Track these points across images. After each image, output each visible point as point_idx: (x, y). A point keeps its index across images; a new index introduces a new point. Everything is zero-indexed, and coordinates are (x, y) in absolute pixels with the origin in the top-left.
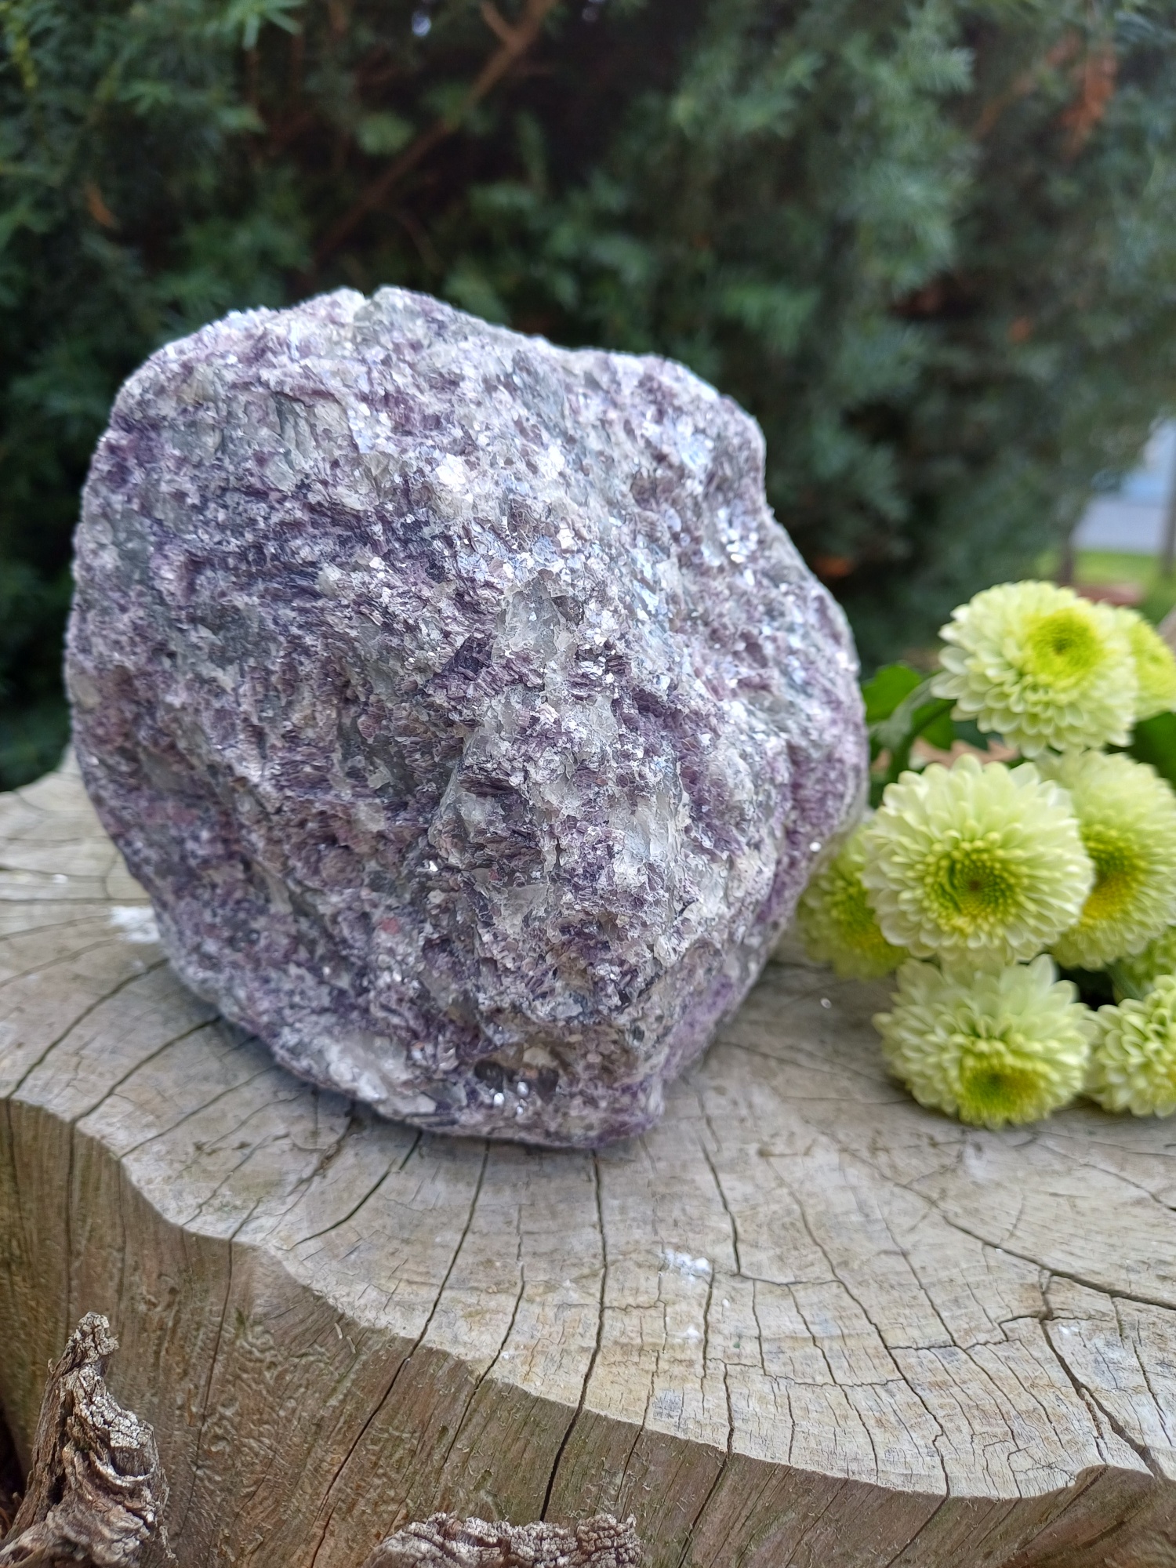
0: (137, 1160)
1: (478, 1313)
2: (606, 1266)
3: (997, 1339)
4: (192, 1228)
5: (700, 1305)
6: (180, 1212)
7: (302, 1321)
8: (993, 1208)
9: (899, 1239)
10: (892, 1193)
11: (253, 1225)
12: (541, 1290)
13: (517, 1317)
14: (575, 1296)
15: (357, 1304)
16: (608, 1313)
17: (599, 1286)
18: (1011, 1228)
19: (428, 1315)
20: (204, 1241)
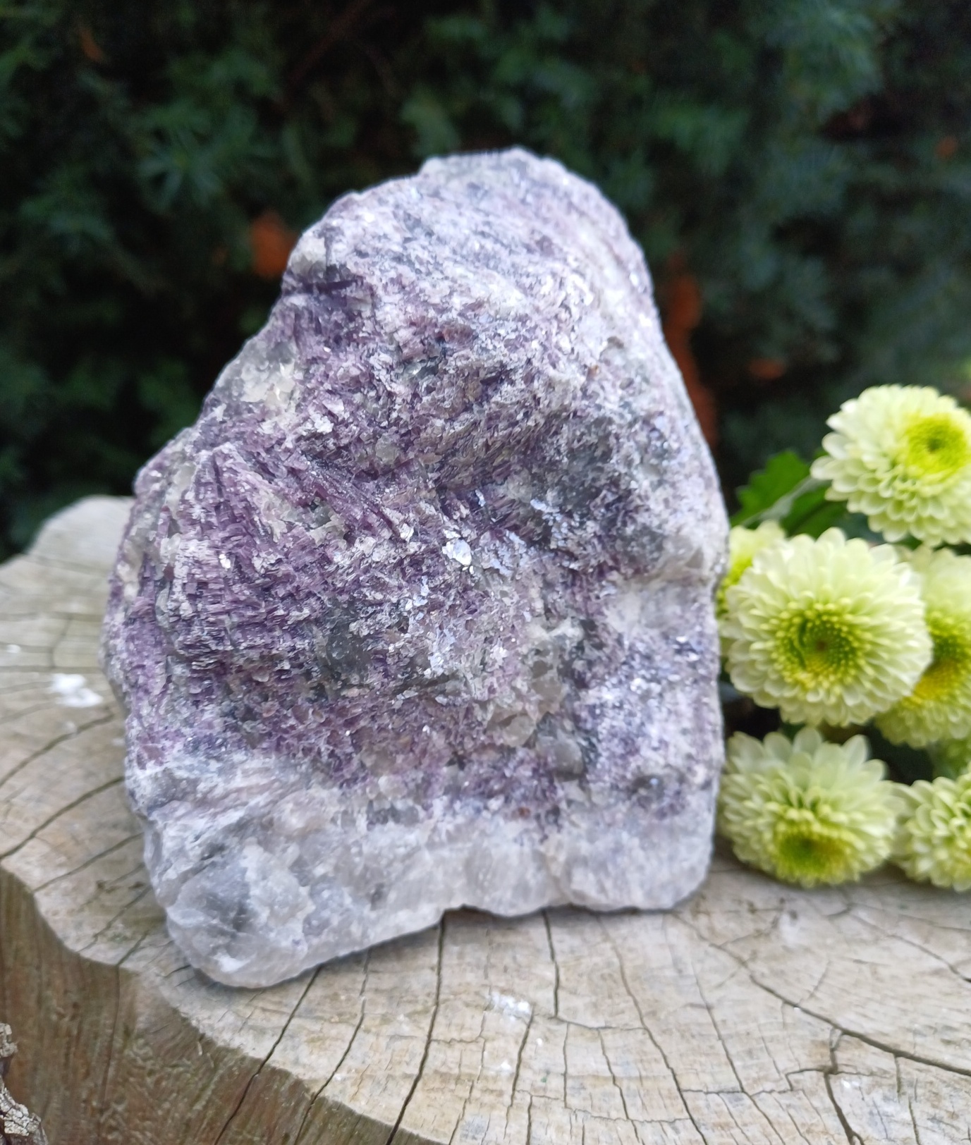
0: (47, 894)
1: (319, 1039)
2: (437, 1004)
3: (782, 1088)
4: (87, 954)
5: (516, 1042)
6: (78, 940)
7: (173, 1038)
8: (798, 971)
9: (706, 994)
10: (706, 953)
11: (138, 954)
12: (377, 1022)
13: (354, 1045)
14: (406, 1029)
15: (216, 1026)
16: (433, 1045)
17: (429, 1021)
18: (812, 989)
19: (276, 1039)
20: (95, 967)
